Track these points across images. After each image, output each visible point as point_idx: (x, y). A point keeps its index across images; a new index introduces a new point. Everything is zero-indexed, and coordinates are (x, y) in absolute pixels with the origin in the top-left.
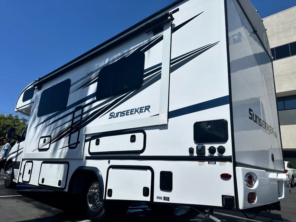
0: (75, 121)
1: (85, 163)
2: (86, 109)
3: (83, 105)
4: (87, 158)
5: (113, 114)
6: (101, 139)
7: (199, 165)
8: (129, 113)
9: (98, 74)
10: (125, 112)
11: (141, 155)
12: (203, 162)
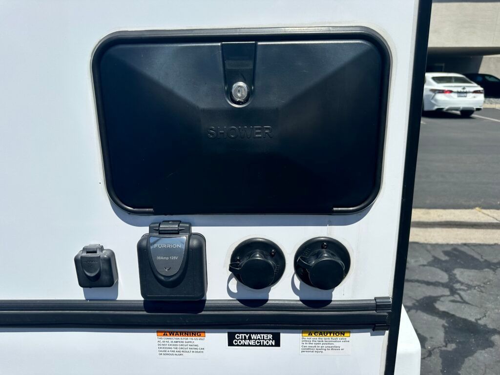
7: (163, 351)
12: (194, 334)
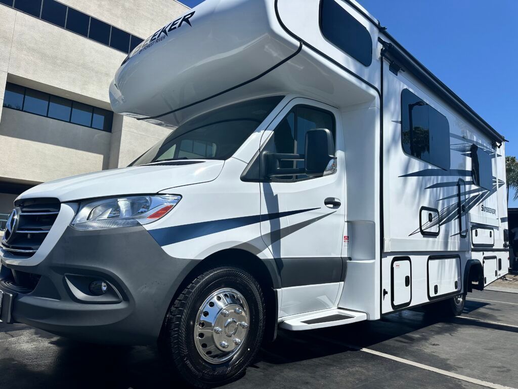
0: (461, 199)
1: (471, 255)
2: (467, 188)
3: (464, 180)
4: (472, 250)
5: (483, 207)
6: (478, 230)
8: (489, 211)
9: (470, 147)
10: (488, 209)
11: (493, 248)
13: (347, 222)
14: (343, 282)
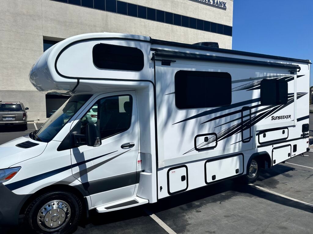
0: (244, 119)
1: (257, 150)
2: (253, 110)
3: (250, 106)
4: (258, 147)
5: (274, 117)
6: (267, 133)
8: (282, 118)
9: (260, 82)
10: (280, 117)
11: (287, 140)
13: (140, 153)
14: (138, 184)
